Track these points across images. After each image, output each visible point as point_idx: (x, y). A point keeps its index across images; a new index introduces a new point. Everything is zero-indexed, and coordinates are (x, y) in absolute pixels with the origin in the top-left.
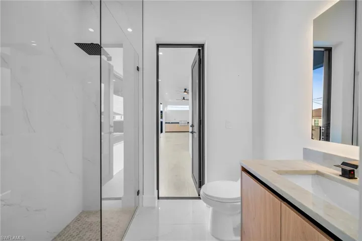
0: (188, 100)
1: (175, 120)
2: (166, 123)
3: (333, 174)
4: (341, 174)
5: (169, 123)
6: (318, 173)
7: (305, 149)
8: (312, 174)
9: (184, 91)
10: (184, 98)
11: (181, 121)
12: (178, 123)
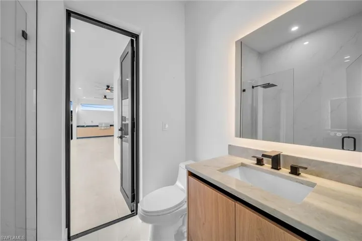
0: (112, 99)
1: (92, 122)
2: (78, 126)
3: (252, 163)
4: (256, 162)
5: (83, 126)
6: (243, 165)
7: (229, 145)
8: (239, 167)
9: (106, 88)
10: (105, 97)
11: (102, 124)
12: (98, 126)
